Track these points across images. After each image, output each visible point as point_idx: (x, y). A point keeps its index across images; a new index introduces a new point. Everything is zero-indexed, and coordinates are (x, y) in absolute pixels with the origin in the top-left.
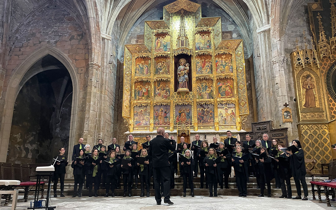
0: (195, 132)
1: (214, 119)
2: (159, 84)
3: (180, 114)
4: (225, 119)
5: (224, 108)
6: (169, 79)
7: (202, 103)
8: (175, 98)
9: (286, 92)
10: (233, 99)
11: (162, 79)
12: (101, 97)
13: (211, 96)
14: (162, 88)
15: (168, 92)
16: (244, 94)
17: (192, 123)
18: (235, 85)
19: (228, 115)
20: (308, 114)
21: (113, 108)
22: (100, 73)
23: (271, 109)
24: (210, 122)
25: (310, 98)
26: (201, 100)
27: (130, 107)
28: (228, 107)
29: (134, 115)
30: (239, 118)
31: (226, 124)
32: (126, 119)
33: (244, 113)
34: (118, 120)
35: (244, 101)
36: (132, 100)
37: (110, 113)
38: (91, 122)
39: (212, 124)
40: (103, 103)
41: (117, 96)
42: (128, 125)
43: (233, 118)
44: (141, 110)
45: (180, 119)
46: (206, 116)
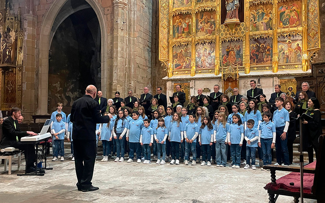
0: (245, 75)
1: (272, 57)
2: (202, 16)
3: (228, 53)
4: (288, 56)
5: (286, 41)
6: (214, 8)
7: (257, 37)
8: (222, 32)
10: (300, 28)
11: (204, 10)
13: (269, 26)
14: (206, 21)
15: (213, 26)
16: (315, 20)
17: (243, 64)
18: (303, 9)
19: (291, 50)
21: (150, 50)
22: (127, 12)
24: (267, 61)
26: (255, 33)
27: (168, 47)
28: (292, 41)
29: (173, 56)
30: (306, 55)
31: (289, 63)
32: (164, 62)
33: (313, 47)
34: (156, 63)
35: (315, 31)
36: (170, 38)
37: (145, 57)
38: (120, 70)
39: (269, 64)
40: (132, 47)
41: (155, 34)
42: (166, 69)
43: (298, 54)
44: (181, 50)
45: (228, 59)
46: (261, 53)
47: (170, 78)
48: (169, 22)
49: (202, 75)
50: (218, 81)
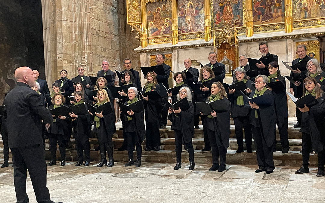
0: (248, 38)
1: (284, 11)
4: (306, 9)
17: (243, 23)
21: (116, 10)
24: (277, 17)
27: (140, 5)
29: (148, 18)
32: (135, 26)
34: (125, 29)
37: (107, 20)
38: (67, 39)
39: (280, 21)
40: (84, 5)
42: (138, 36)
43: (321, 4)
44: (157, 9)
45: (223, 18)
46: (269, 7)
47: (144, 49)
49: (188, 42)
50: (210, 49)
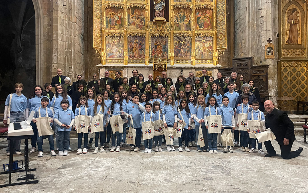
0: (171, 66)
1: (191, 53)
2: (133, 12)
3: (156, 46)
4: (202, 53)
5: (201, 41)
6: (144, 7)
7: (180, 35)
8: (151, 28)
9: (271, 27)
10: (211, 32)
11: (136, 6)
12: (69, 24)
13: (189, 27)
14: (137, 17)
15: (143, 21)
16: (223, 26)
17: (168, 57)
18: (214, 17)
19: (205, 48)
20: (290, 50)
21: (83, 37)
23: (253, 44)
24: (187, 56)
25: (293, 34)
26: (178, 31)
27: (101, 36)
28: (206, 41)
29: (106, 46)
30: (216, 53)
31: (203, 58)
32: (98, 50)
33: (221, 47)
34: (88, 51)
35: (223, 34)
36: (103, 28)
37: (79, 43)
38: (60, 54)
39: (189, 58)
40: (72, 31)
41: (86, 23)
42: (100, 57)
43: (210, 52)
45: (156, 52)
47: (104, 66)
48: (102, 13)
49: (134, 64)
50: (148, 70)
